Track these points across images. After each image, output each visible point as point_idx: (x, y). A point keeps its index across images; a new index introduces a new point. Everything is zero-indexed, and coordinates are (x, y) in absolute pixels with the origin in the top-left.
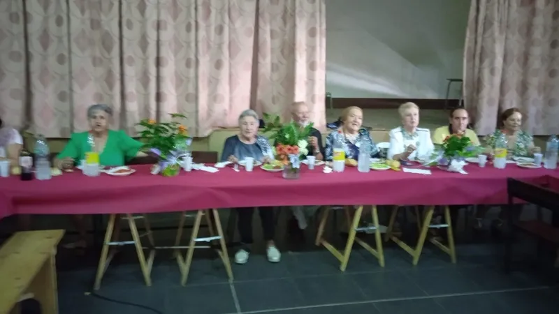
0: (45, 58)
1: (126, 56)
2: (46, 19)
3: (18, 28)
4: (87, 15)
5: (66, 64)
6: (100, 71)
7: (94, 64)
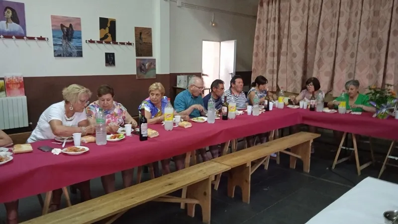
0: (344, 55)
1: (389, 52)
2: (347, 35)
3: (333, 40)
4: (370, 29)
5: (354, 58)
6: (374, 61)
7: (370, 57)
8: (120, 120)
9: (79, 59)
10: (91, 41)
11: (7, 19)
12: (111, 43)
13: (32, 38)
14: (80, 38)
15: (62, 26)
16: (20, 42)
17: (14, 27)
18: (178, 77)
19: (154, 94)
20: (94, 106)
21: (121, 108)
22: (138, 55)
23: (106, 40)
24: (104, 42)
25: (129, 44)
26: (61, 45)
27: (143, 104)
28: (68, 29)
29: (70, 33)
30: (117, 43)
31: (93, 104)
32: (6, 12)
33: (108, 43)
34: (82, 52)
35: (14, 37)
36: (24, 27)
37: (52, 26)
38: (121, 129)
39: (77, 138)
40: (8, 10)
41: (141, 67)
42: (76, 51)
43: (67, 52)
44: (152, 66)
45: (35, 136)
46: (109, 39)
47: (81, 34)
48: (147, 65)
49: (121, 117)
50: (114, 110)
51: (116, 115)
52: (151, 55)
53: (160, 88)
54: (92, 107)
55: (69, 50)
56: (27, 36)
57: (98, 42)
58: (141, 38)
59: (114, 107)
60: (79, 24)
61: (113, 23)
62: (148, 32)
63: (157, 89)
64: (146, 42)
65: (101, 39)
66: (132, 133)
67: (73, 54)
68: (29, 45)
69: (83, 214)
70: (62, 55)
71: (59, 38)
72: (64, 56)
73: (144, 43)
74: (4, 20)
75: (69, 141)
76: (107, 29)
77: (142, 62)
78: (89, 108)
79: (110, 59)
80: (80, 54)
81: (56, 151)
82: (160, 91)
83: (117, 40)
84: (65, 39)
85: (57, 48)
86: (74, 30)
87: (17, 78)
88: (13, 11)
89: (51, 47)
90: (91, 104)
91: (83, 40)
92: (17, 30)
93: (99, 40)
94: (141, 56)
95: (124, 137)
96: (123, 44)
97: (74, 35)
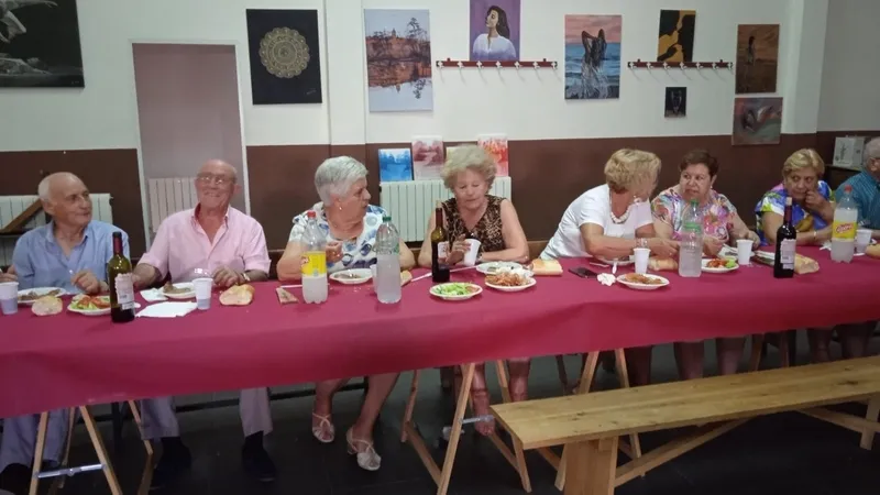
8: (722, 232)
9: (612, 103)
10: (640, 64)
11: (491, 29)
12: (682, 64)
13: (529, 64)
14: (617, 58)
15: (585, 35)
16: (508, 72)
17: (501, 44)
18: (839, 141)
19: (799, 178)
20: (669, 197)
21: (725, 204)
22: (739, 90)
23: (672, 59)
24: (665, 64)
25: (722, 65)
26: (580, 75)
27: (766, 199)
28: (595, 41)
29: (598, 49)
30: (694, 65)
31: (668, 191)
32: (489, 17)
33: (675, 65)
34: (618, 87)
35: (498, 64)
36: (516, 43)
37: (567, 37)
38: (726, 249)
39: (642, 258)
40: (494, 13)
41: (744, 119)
42: (606, 85)
43: (590, 87)
44: (773, 115)
45: (554, 250)
46: (678, 56)
47: (619, 51)
48: (760, 112)
49: (724, 225)
50: (709, 208)
51: (714, 219)
52: (772, 88)
53: (815, 163)
54: (666, 199)
55: (594, 85)
56: (521, 60)
57: (653, 64)
58: (750, 51)
59: (711, 202)
60: (618, 29)
61: (690, 20)
62: (770, 34)
63: (811, 164)
64: (761, 57)
65: (659, 59)
66: (752, 259)
67: (602, 93)
68: (523, 79)
69: (664, 405)
70: (580, 95)
71: (577, 60)
72: (583, 98)
73: (759, 60)
74: (485, 33)
75: (622, 263)
76: (676, 34)
77: (749, 106)
78: (660, 201)
79: (676, 102)
80: (614, 93)
81: (607, 279)
82: (815, 169)
83: (696, 58)
84: (587, 62)
85: (572, 81)
86: (607, 41)
87: (498, 142)
88: (501, 13)
89: (560, 79)
90: (663, 193)
91: (623, 62)
92: (504, 49)
93: (655, 60)
94: (748, 91)
95: (737, 267)
96: (707, 65)
97: (607, 53)
